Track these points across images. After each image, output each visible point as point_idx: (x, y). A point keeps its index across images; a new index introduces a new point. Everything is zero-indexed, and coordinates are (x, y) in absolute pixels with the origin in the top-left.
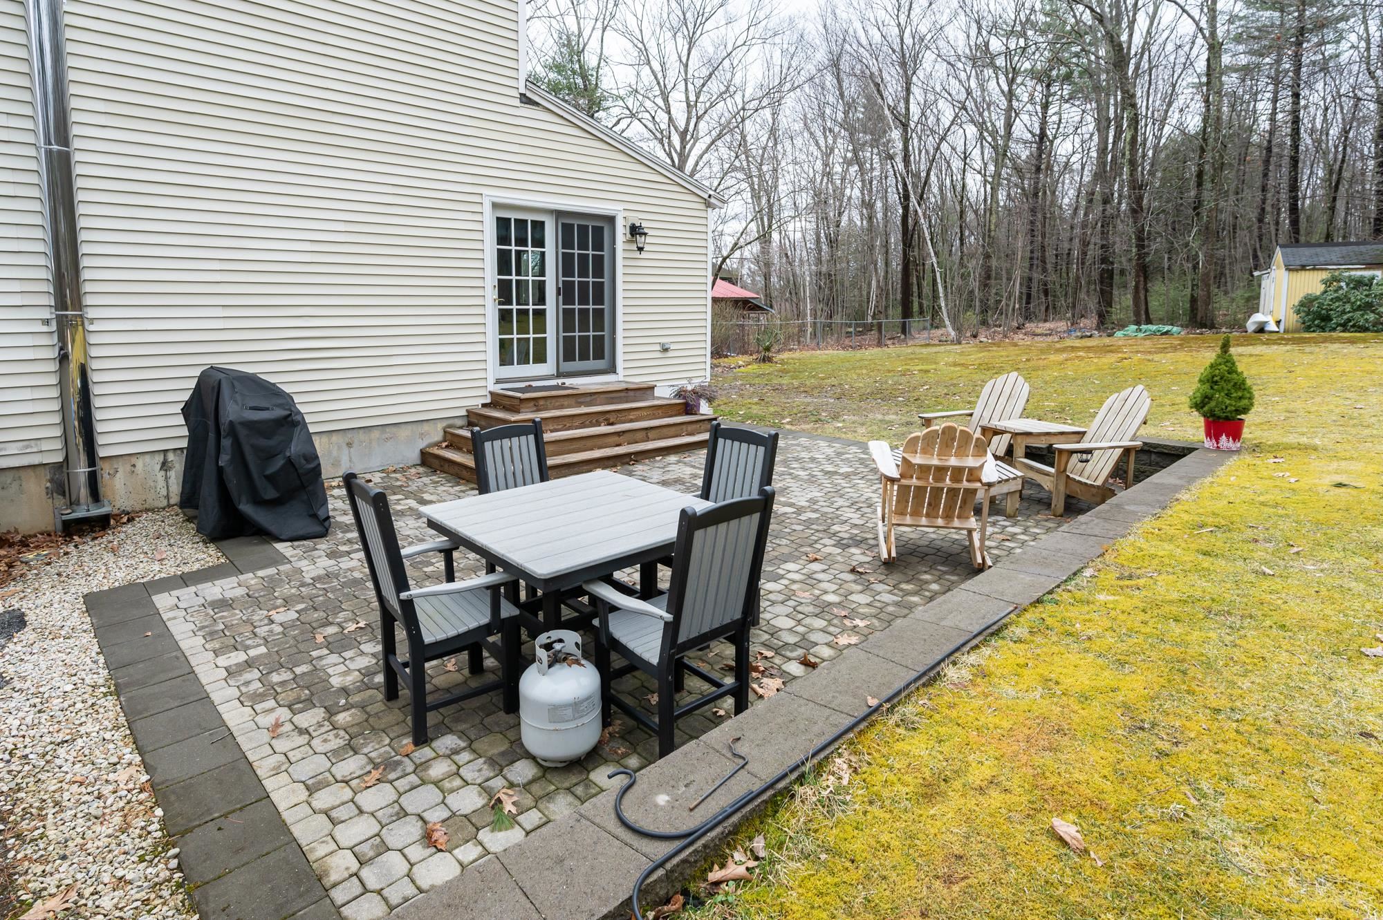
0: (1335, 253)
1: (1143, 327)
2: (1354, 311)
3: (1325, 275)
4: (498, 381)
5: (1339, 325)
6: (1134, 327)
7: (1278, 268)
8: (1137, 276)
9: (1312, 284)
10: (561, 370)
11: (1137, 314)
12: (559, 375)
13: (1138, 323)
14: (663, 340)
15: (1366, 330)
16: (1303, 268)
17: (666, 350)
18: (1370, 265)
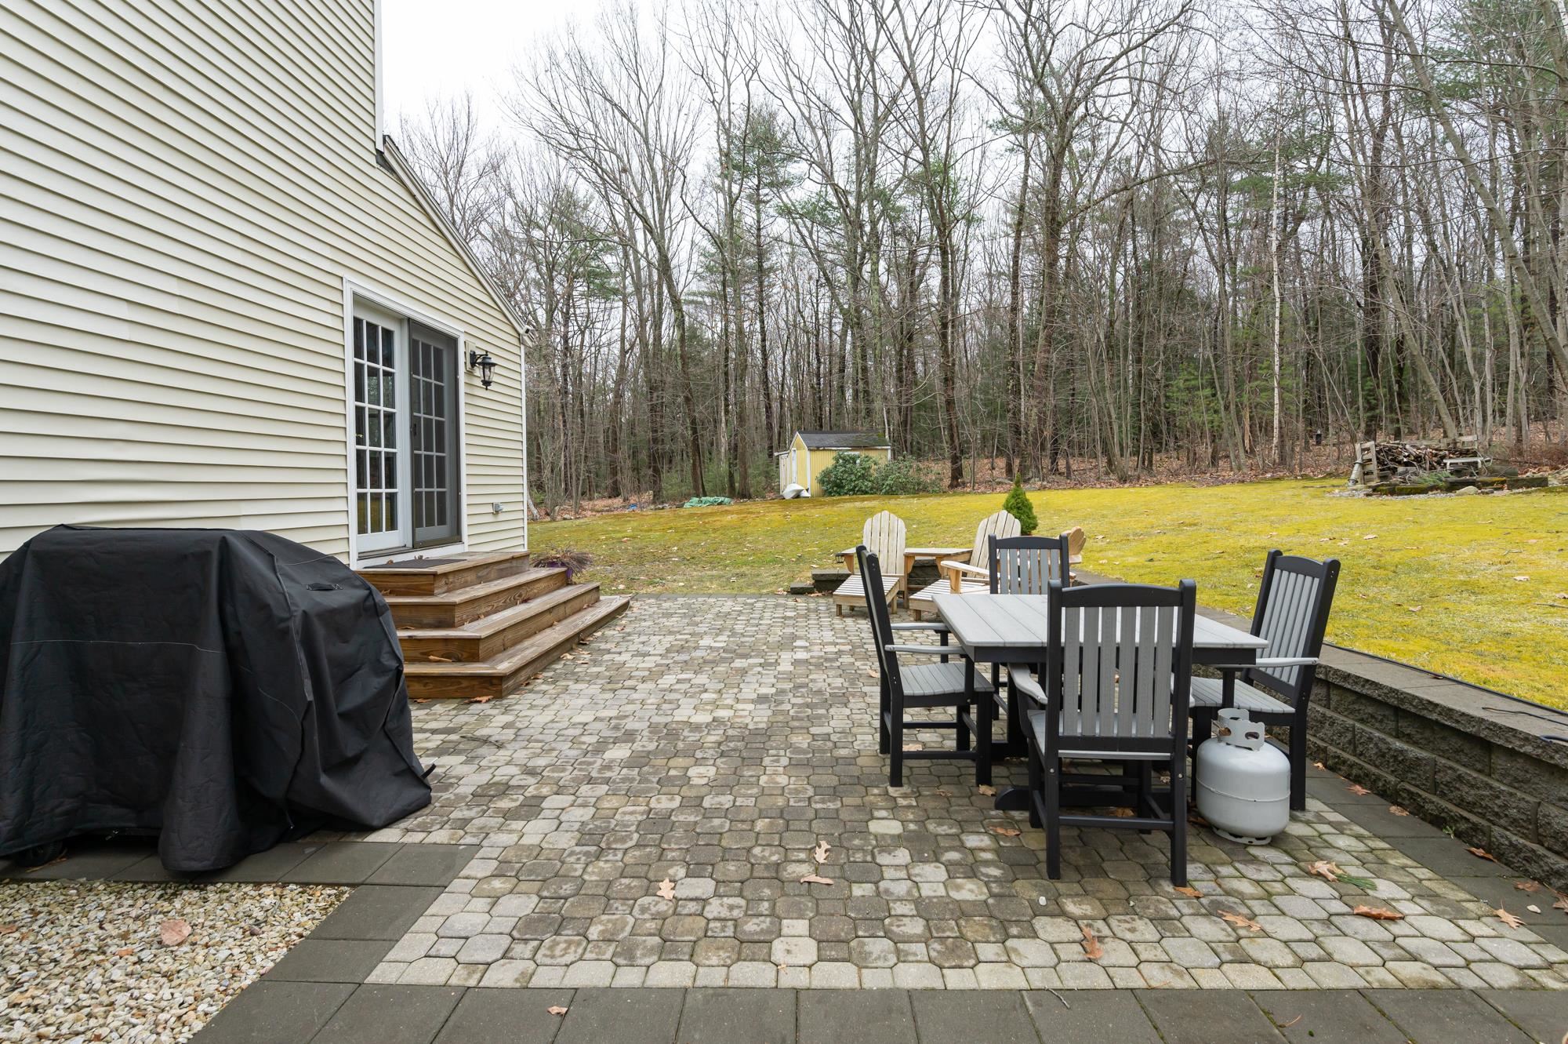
0: (831, 438)
1: (703, 498)
2: (858, 479)
3: (834, 454)
4: (362, 556)
5: (850, 490)
6: (695, 499)
7: (799, 448)
8: (694, 455)
9: (826, 460)
10: (418, 539)
11: (696, 488)
12: (416, 546)
13: (698, 496)
14: (495, 500)
15: (866, 493)
16: (818, 449)
17: (497, 512)
18: (855, 448)
